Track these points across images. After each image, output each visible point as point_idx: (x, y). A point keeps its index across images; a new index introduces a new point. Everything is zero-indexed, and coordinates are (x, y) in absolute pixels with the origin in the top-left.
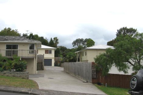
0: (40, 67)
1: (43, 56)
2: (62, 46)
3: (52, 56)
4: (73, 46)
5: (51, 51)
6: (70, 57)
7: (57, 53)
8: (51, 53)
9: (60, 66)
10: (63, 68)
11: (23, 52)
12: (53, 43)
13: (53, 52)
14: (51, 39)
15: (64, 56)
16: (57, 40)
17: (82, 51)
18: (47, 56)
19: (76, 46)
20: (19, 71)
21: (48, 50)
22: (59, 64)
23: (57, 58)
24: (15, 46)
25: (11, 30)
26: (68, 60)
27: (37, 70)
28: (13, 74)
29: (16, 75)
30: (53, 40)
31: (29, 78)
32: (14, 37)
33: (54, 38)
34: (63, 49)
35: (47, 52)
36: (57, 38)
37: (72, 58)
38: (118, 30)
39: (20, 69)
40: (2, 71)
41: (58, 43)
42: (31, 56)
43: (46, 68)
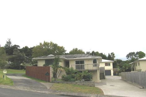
0: (102, 77)
1: (104, 68)
2: (118, 59)
3: (110, 67)
4: (127, 58)
6: (126, 68)
7: (115, 65)
8: (109, 65)
9: (118, 75)
10: (121, 77)
11: (89, 66)
12: (111, 57)
13: (111, 64)
14: (109, 54)
15: (121, 67)
16: (114, 55)
17: (135, 62)
18: (107, 68)
19: (130, 59)
20: (87, 80)
21: (107, 63)
22: (117, 74)
23: (115, 69)
24: (82, 62)
25: (78, 50)
26: (124, 70)
27: (100, 79)
28: (82, 83)
29: (85, 84)
30: (110, 54)
31: (95, 86)
32: (80, 55)
33: (111, 54)
34: (119, 61)
36: (113, 53)
37: (127, 68)
39: (88, 79)
41: (114, 57)
42: (95, 68)
43: (107, 77)
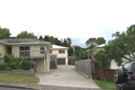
0: (53, 66)
1: (56, 55)
2: (77, 46)
3: (65, 55)
4: (87, 45)
5: (64, 50)
6: (82, 56)
7: (70, 53)
8: (64, 52)
10: (75, 66)
11: (35, 53)
12: (66, 43)
13: (66, 52)
14: (65, 39)
15: (78, 55)
16: (70, 40)
17: (93, 49)
18: (60, 56)
19: (89, 45)
20: (26, 69)
21: (61, 50)
22: (72, 63)
23: (70, 57)
24: (27, 48)
25: (28, 33)
26: (80, 58)
28: (20, 73)
29: (23, 73)
30: (66, 40)
31: (36, 76)
32: (26, 40)
33: (68, 39)
34: (77, 48)
35: (61, 51)
36: (70, 38)
37: (84, 56)
38: (128, 28)
39: (27, 68)
40: (10, 70)
41: (71, 43)
42: (42, 55)
43: (59, 66)
